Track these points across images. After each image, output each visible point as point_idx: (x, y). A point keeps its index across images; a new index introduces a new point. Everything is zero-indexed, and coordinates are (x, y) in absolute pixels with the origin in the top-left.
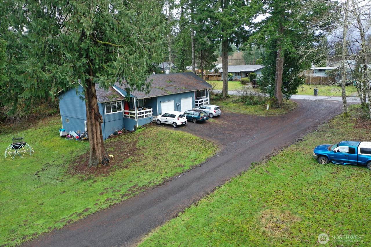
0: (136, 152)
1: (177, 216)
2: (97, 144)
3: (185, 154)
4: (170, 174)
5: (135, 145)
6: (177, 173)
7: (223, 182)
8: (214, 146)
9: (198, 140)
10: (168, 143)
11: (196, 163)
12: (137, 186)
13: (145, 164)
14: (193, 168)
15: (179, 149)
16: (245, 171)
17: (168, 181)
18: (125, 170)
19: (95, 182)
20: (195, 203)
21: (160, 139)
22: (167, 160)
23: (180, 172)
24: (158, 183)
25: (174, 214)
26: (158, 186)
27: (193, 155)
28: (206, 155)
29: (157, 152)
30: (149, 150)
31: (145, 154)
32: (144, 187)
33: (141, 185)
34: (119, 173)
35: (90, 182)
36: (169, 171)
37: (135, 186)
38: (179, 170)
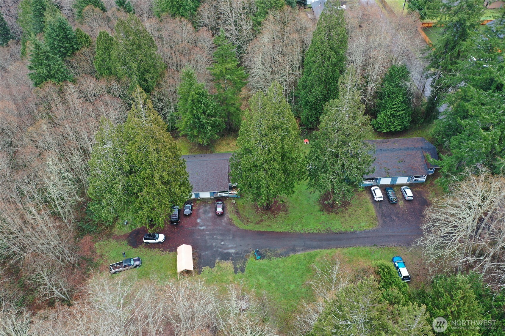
0: (347, 206)
3: (361, 221)
4: (345, 229)
6: (347, 231)
7: (354, 246)
8: (376, 224)
9: (373, 216)
10: (362, 209)
11: (358, 230)
13: (344, 217)
14: (355, 232)
15: (362, 216)
16: (367, 246)
17: (340, 233)
18: (335, 215)
19: (323, 214)
20: (337, 248)
21: (362, 204)
22: (352, 220)
24: (336, 232)
25: (328, 248)
27: (363, 224)
28: (367, 228)
29: (354, 212)
30: (352, 208)
31: (349, 210)
32: (332, 230)
33: (332, 229)
34: (333, 215)
35: (322, 213)
36: (346, 227)
37: (330, 228)
38: (349, 229)
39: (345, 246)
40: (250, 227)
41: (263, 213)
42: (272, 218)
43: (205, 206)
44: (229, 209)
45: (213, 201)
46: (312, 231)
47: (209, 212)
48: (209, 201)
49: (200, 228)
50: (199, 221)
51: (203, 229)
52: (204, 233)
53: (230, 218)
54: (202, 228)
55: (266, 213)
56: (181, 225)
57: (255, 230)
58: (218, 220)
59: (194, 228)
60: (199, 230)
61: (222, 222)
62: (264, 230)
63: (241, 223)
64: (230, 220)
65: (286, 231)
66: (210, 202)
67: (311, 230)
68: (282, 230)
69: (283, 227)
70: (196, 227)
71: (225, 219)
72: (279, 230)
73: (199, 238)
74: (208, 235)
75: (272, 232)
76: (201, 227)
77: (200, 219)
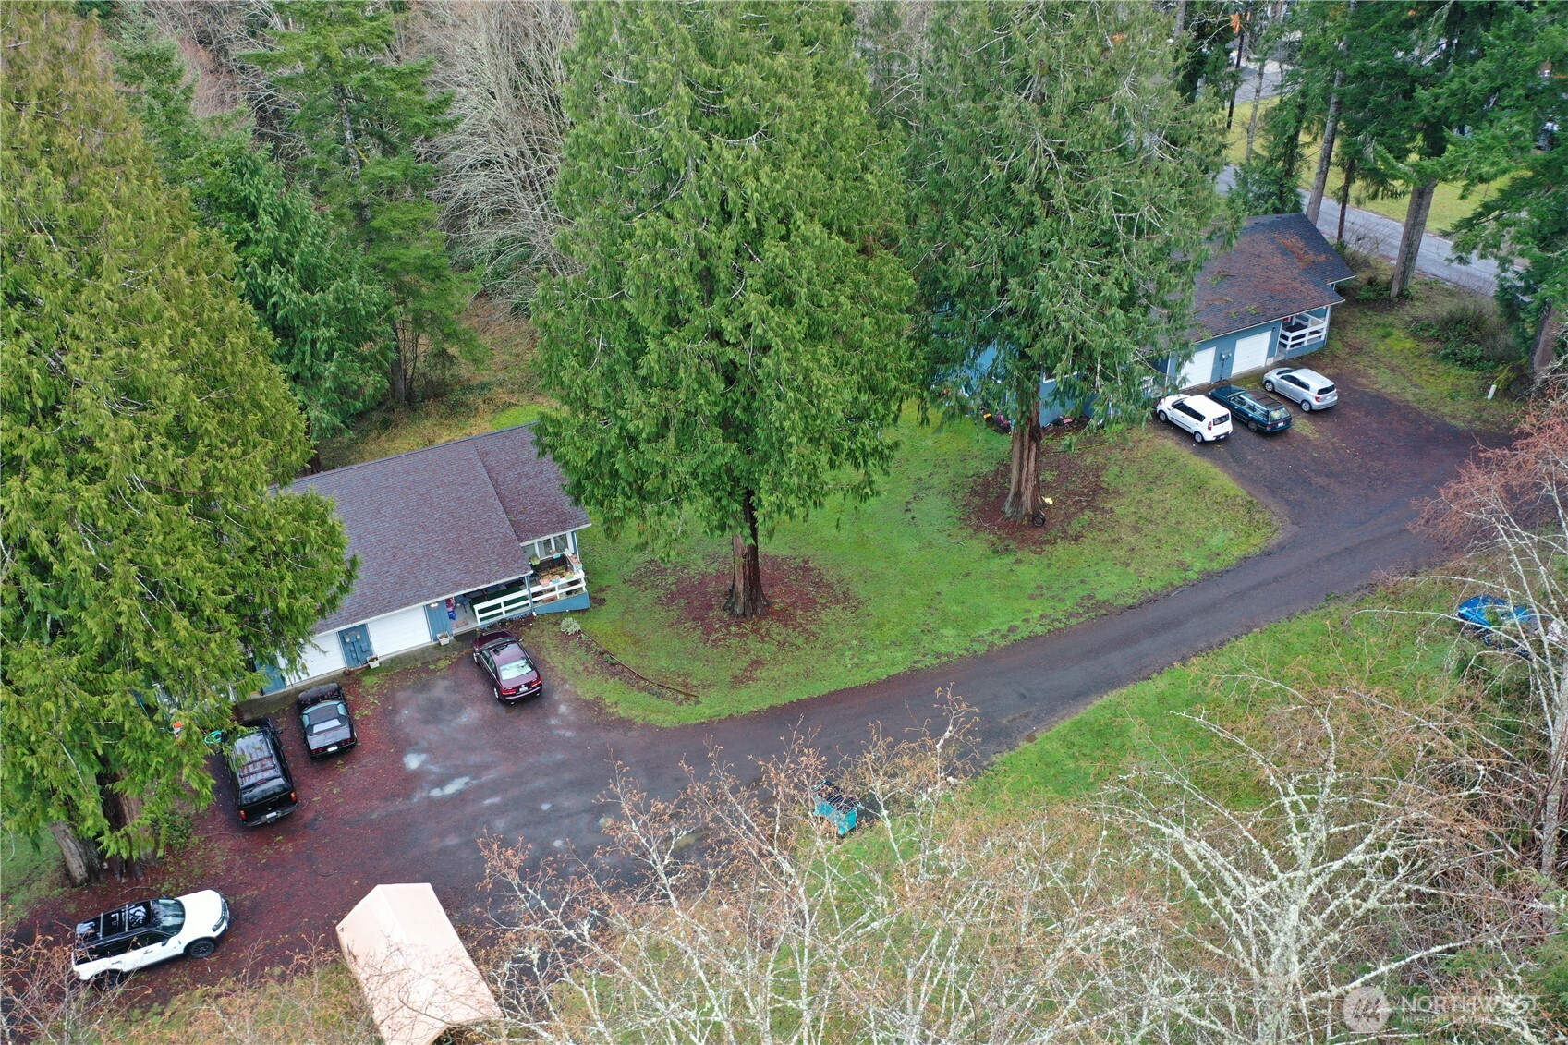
0: (1099, 502)
1: (1148, 678)
2: (1027, 481)
3: (1201, 533)
4: (1159, 583)
5: (1098, 476)
6: (1171, 584)
7: (1249, 629)
8: (1269, 524)
9: (1239, 499)
10: (1171, 491)
11: (1215, 566)
12: (1094, 597)
13: (1115, 541)
14: (1208, 577)
15: (1191, 514)
16: (1304, 612)
17: (1149, 601)
18: (1074, 548)
19: (1018, 562)
20: (1184, 661)
21: (1156, 473)
22: (1159, 541)
23: (1176, 583)
24: (1130, 601)
25: (1145, 673)
26: (1130, 607)
27: (1216, 541)
28: (1244, 547)
29: (1143, 510)
30: (1127, 501)
31: (1118, 510)
32: (1105, 603)
33: (1100, 596)
34: (1063, 550)
35: (1009, 559)
36: (1156, 574)
37: (1090, 597)
38: (1176, 577)
39: (1216, 640)
40: (710, 706)
41: (742, 636)
42: (800, 642)
43: (425, 686)
44: (561, 662)
45: (455, 655)
46: (1024, 632)
47: (457, 709)
48: (435, 662)
49: (436, 793)
50: (413, 762)
51: (460, 797)
52: (470, 809)
53: (590, 697)
54: (450, 789)
55: (755, 631)
56: (310, 815)
57: (747, 708)
58: (523, 725)
59: (399, 804)
60: (432, 802)
61: (550, 728)
62: (789, 696)
63: (656, 702)
64: (595, 706)
65: (900, 669)
66: (443, 664)
67: (1012, 629)
68: (881, 673)
69: (873, 658)
70: (408, 796)
71: (563, 709)
72: (862, 678)
73: (452, 841)
74: (499, 810)
75: (836, 692)
76: (441, 783)
77: (419, 751)
